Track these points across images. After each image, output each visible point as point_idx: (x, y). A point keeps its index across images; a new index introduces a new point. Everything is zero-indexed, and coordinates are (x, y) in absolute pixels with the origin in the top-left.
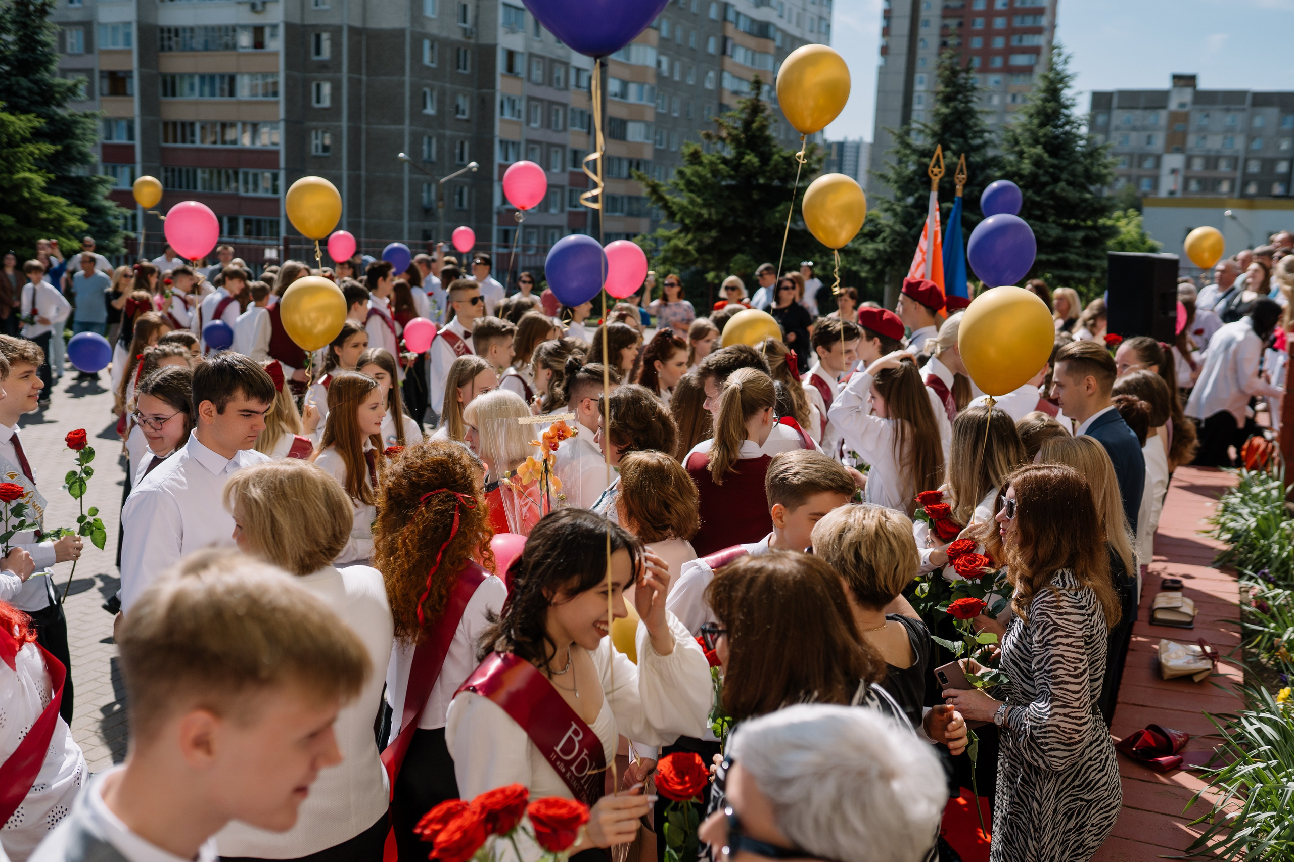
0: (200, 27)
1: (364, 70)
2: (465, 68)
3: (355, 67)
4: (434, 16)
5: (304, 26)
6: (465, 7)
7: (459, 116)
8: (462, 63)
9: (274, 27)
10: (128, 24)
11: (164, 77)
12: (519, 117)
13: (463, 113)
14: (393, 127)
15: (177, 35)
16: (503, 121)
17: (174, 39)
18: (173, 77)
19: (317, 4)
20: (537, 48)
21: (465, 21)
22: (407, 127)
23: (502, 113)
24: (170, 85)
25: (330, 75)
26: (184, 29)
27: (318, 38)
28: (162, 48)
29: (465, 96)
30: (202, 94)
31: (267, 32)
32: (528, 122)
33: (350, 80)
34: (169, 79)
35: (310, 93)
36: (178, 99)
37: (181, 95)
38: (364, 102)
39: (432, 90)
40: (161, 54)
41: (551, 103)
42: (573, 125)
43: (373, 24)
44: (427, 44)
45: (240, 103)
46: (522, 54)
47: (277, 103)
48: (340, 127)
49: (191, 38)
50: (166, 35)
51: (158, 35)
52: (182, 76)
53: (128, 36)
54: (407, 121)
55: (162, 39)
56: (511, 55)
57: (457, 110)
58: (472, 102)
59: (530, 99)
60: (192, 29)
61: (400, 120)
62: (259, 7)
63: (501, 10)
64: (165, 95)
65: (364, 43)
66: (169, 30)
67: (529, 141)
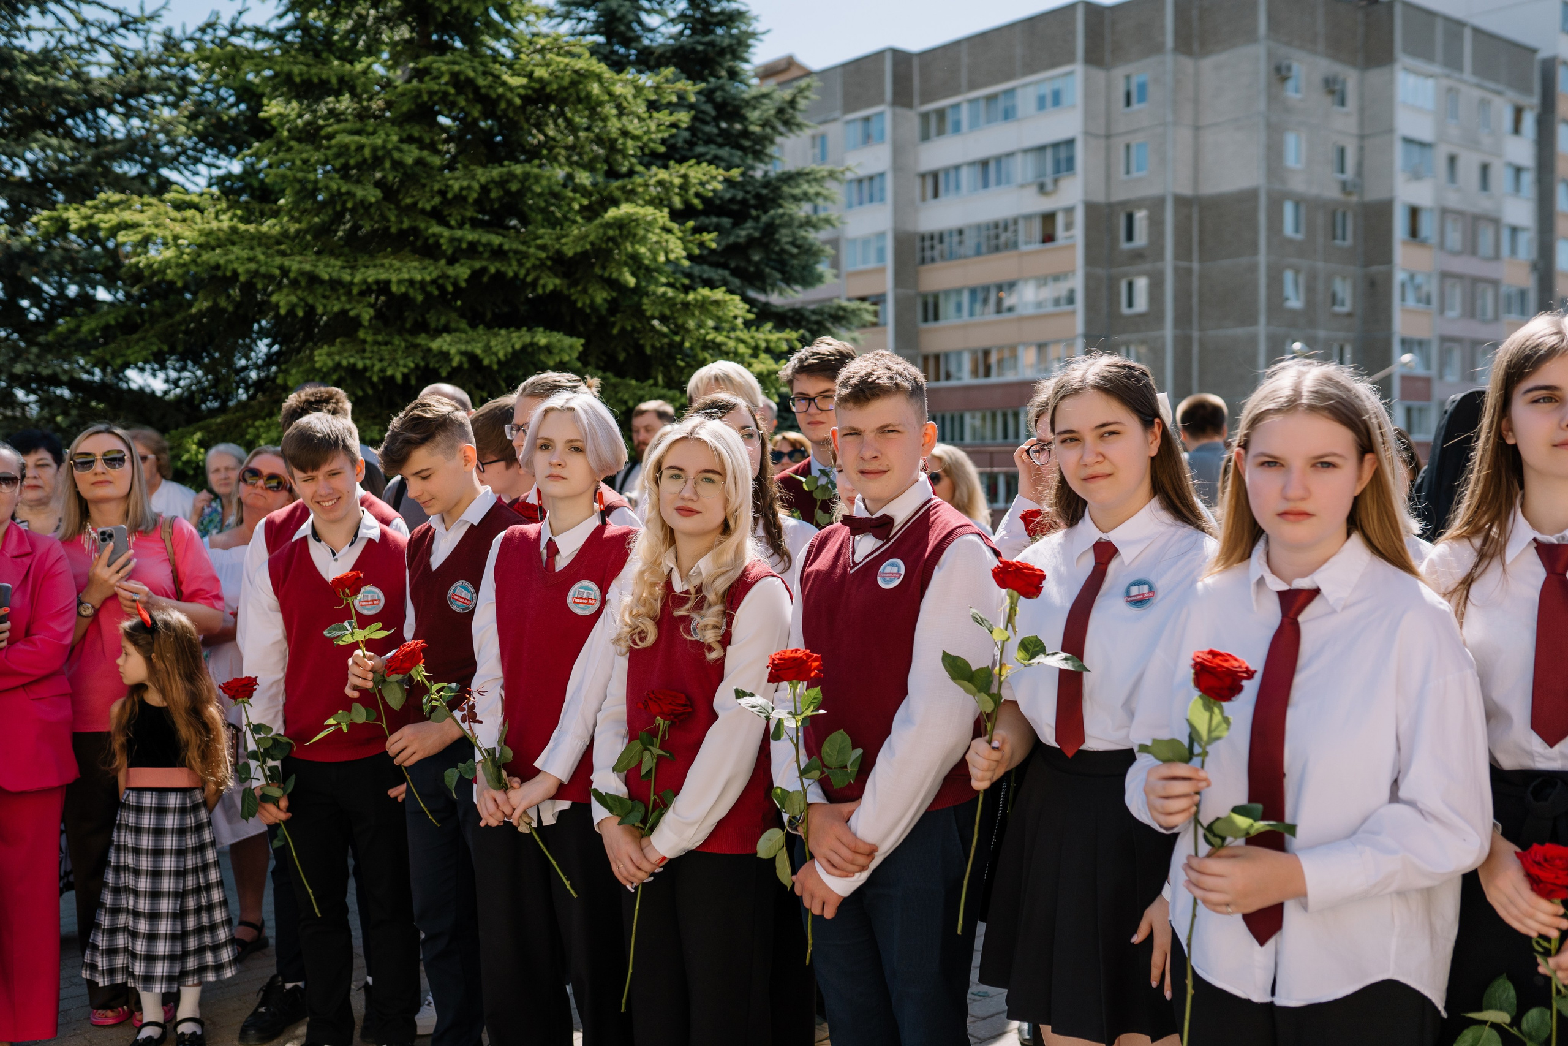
0: (970, 227)
1: (1195, 255)
2: (1344, 238)
3: (1183, 251)
4: (1299, 166)
5: (1110, 206)
6: (1342, 152)
7: (1338, 309)
8: (1339, 232)
9: (1069, 211)
10: (881, 235)
11: (925, 297)
12: (1428, 301)
13: (1343, 304)
14: (1240, 331)
15: (941, 241)
16: (1405, 311)
17: (938, 247)
18: (936, 296)
19: (1128, 172)
20: (1453, 200)
21: (1342, 169)
22: (1262, 329)
23: (1403, 299)
24: (931, 309)
25: (1147, 266)
26: (951, 233)
27: (1130, 218)
28: (923, 261)
29: (1344, 278)
30: (972, 314)
31: (1060, 220)
32: (1442, 310)
33: (1176, 270)
34: (931, 300)
35: (1118, 294)
36: (942, 323)
37: (946, 318)
38: (1195, 300)
39: (1297, 271)
40: (923, 268)
41: (1476, 280)
42: (1509, 312)
43: (1209, 189)
44: (1289, 209)
45: (1022, 319)
46: (1431, 210)
47: (1073, 313)
48: (1163, 338)
49: (961, 243)
50: (927, 244)
51: (918, 244)
52: (947, 293)
53: (881, 252)
54: (1263, 319)
55: (923, 249)
56: (1414, 213)
57: (1334, 299)
58: (1355, 286)
59: (1445, 275)
60: (960, 232)
61: (1250, 318)
62: (1049, 186)
63: (1399, 148)
64: (926, 320)
65: (1195, 217)
66: (932, 237)
67: (1444, 339)
